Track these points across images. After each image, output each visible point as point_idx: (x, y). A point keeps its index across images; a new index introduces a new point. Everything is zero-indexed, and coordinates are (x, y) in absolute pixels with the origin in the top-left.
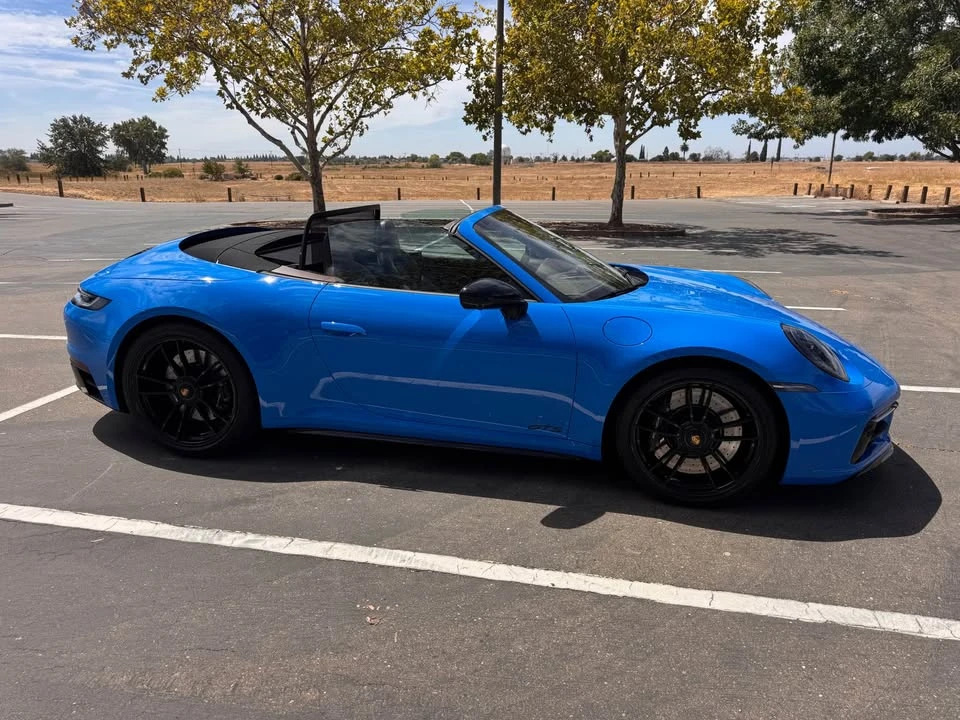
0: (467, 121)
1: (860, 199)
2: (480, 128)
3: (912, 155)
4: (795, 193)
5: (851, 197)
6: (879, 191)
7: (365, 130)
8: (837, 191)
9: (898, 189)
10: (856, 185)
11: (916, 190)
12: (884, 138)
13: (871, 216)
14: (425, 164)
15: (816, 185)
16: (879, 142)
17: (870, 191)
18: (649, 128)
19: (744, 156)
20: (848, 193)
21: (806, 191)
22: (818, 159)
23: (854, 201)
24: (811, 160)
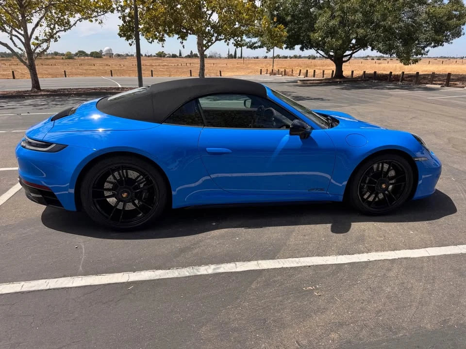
0: (120, 35)
1: (289, 76)
2: (128, 39)
3: (294, 56)
4: (261, 74)
5: (285, 75)
6: (296, 72)
7: (58, 39)
8: (279, 73)
9: (304, 71)
10: (286, 70)
11: (311, 72)
12: (305, 49)
13: (299, 83)
14: (64, 57)
15: (270, 70)
16: (303, 51)
17: (292, 72)
18: (214, 42)
19: (227, 56)
20: (283, 73)
21: (266, 72)
22: (257, 58)
23: (287, 77)
24: (255, 58)
